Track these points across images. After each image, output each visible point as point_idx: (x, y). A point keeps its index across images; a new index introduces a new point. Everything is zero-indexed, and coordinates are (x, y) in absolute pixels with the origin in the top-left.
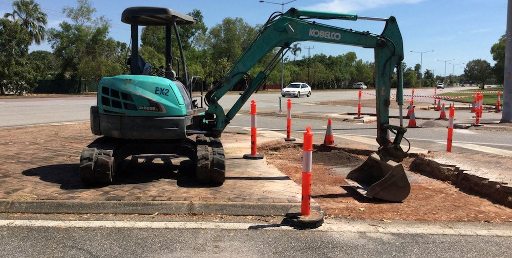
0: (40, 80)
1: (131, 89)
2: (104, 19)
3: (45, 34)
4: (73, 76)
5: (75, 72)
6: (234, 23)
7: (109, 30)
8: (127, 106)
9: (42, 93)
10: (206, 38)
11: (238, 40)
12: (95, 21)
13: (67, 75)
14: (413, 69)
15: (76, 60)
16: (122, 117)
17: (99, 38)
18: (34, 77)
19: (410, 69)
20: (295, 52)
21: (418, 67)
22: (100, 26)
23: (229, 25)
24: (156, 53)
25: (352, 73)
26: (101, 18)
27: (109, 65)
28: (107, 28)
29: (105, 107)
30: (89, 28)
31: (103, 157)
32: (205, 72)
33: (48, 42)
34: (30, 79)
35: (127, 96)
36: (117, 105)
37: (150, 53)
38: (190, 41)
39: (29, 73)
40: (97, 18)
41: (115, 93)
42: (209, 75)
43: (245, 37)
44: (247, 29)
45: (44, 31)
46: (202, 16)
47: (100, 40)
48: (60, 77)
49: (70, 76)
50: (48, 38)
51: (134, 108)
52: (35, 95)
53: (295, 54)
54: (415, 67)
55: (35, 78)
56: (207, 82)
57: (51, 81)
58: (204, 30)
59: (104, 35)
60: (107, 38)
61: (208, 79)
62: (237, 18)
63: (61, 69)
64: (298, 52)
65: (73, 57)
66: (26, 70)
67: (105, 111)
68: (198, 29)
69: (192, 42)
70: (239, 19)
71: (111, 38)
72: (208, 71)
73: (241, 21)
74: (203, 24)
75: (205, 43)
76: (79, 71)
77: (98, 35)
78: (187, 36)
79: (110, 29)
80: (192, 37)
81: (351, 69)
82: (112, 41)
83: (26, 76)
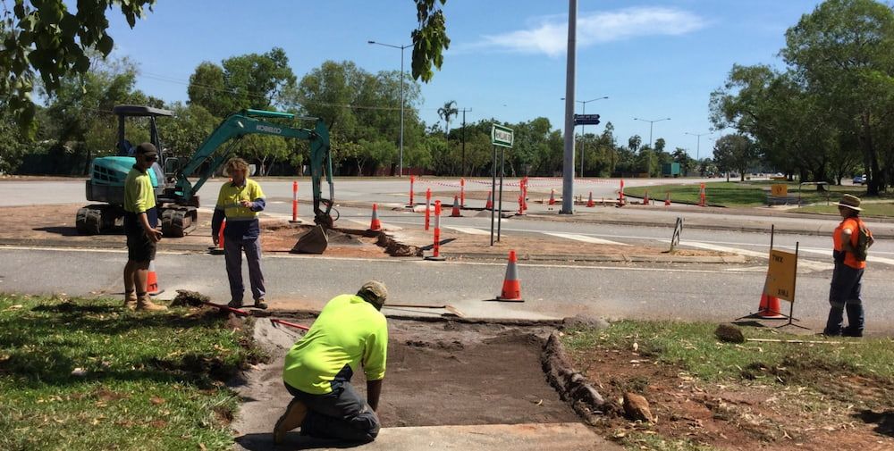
0: (26, 155)
1: (115, 167)
2: (128, 61)
3: (35, 83)
4: (78, 149)
5: (81, 143)
6: (340, 69)
7: (135, 79)
8: (111, 179)
9: (27, 174)
10: (297, 91)
11: (348, 95)
12: (114, 63)
13: (69, 147)
14: (653, 147)
15: (83, 126)
16: (108, 187)
17: (119, 90)
18: (16, 149)
19: (646, 148)
20: (447, 116)
21: (660, 144)
22: (122, 72)
23: (332, 73)
24: (210, 116)
25: (542, 153)
26: (124, 60)
27: (134, 134)
28: (133, 76)
29: (97, 180)
30: (105, 74)
31: (93, 215)
32: (290, 147)
33: (40, 95)
34: (10, 153)
35: (112, 172)
36: (104, 178)
37: (200, 115)
38: (268, 96)
39: (9, 144)
40: (118, 60)
41: (103, 169)
42: (297, 152)
43: (360, 93)
44: (364, 79)
45: (33, 78)
46: (286, 58)
47: (121, 93)
48: (57, 150)
49: (73, 148)
50: (40, 90)
51: (117, 181)
52: (17, 177)
53: (447, 119)
54: (656, 144)
55: (19, 152)
56: (292, 162)
57: (43, 156)
58: (292, 80)
59: (127, 86)
60: (133, 90)
61: (294, 157)
62: (345, 63)
63: (59, 137)
64: (452, 116)
65: (78, 121)
66: (5, 139)
67: (97, 183)
68: (281, 77)
69: (271, 98)
70: (348, 63)
71: (139, 91)
72: (294, 145)
73: (351, 65)
74: (290, 70)
75: (296, 99)
76: (88, 141)
77: (118, 87)
78: (262, 89)
79: (137, 78)
80: (271, 92)
81: (542, 145)
82: (140, 96)
83: (4, 148)
